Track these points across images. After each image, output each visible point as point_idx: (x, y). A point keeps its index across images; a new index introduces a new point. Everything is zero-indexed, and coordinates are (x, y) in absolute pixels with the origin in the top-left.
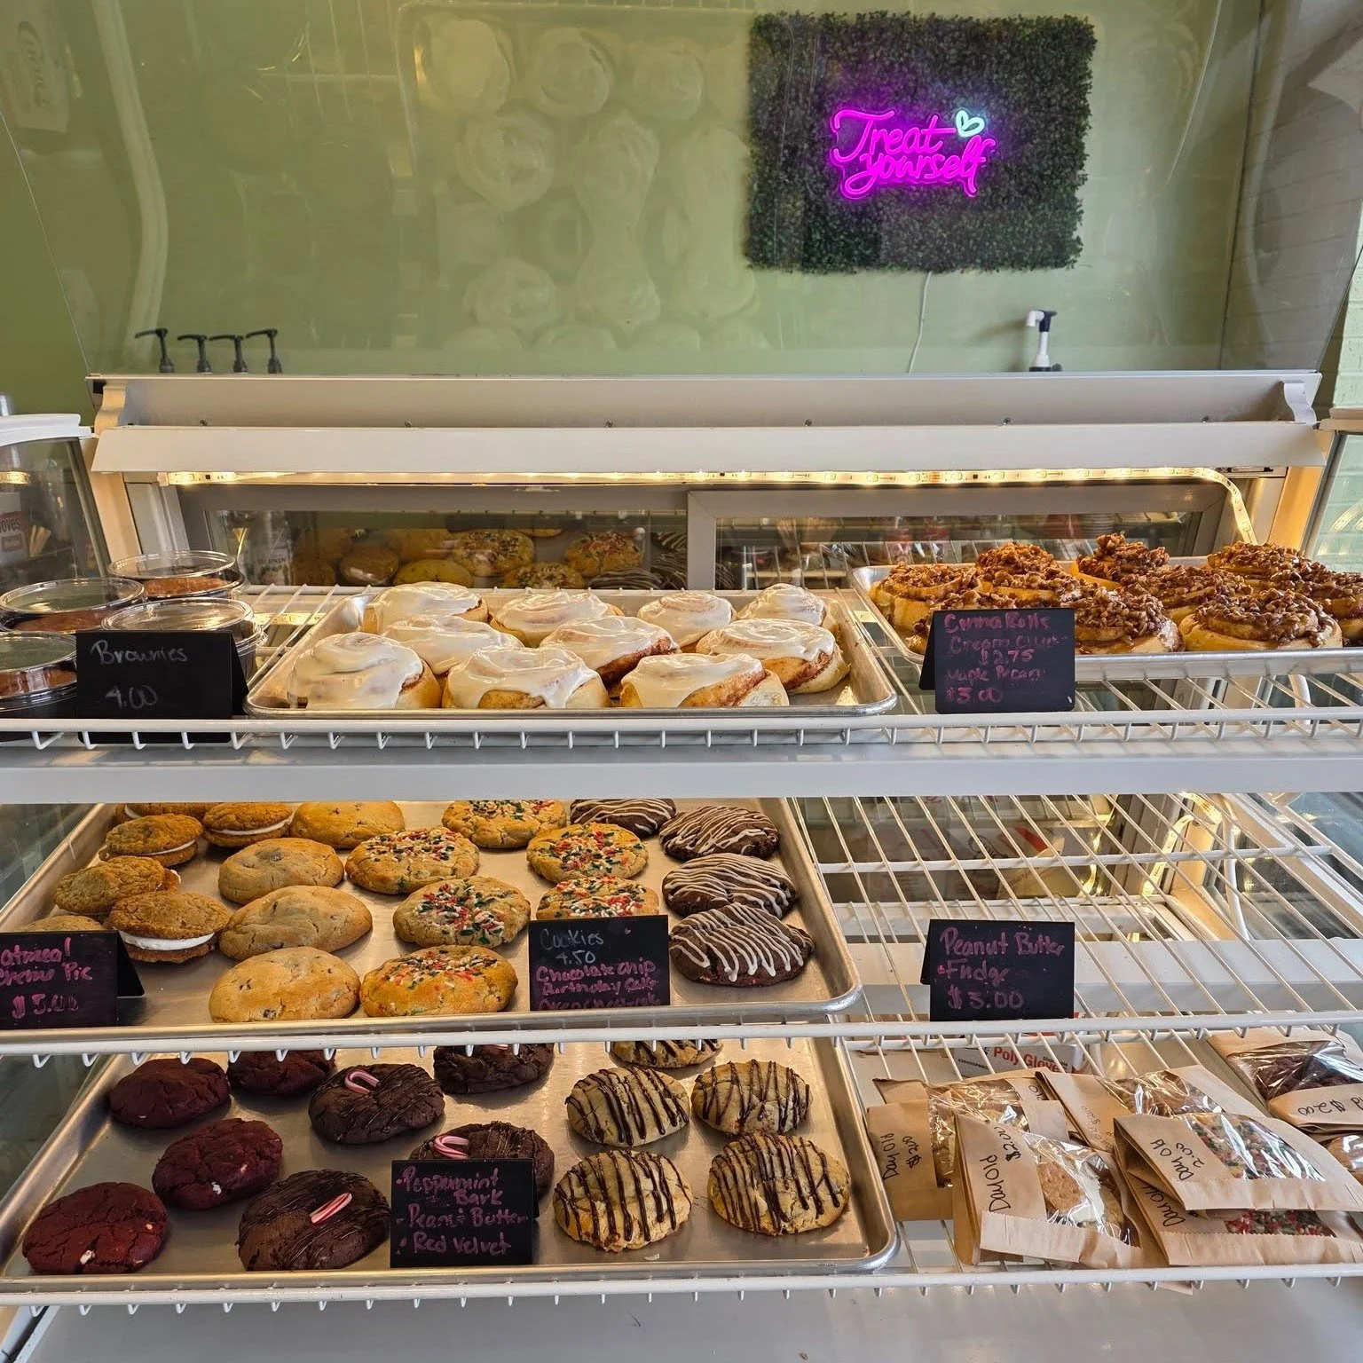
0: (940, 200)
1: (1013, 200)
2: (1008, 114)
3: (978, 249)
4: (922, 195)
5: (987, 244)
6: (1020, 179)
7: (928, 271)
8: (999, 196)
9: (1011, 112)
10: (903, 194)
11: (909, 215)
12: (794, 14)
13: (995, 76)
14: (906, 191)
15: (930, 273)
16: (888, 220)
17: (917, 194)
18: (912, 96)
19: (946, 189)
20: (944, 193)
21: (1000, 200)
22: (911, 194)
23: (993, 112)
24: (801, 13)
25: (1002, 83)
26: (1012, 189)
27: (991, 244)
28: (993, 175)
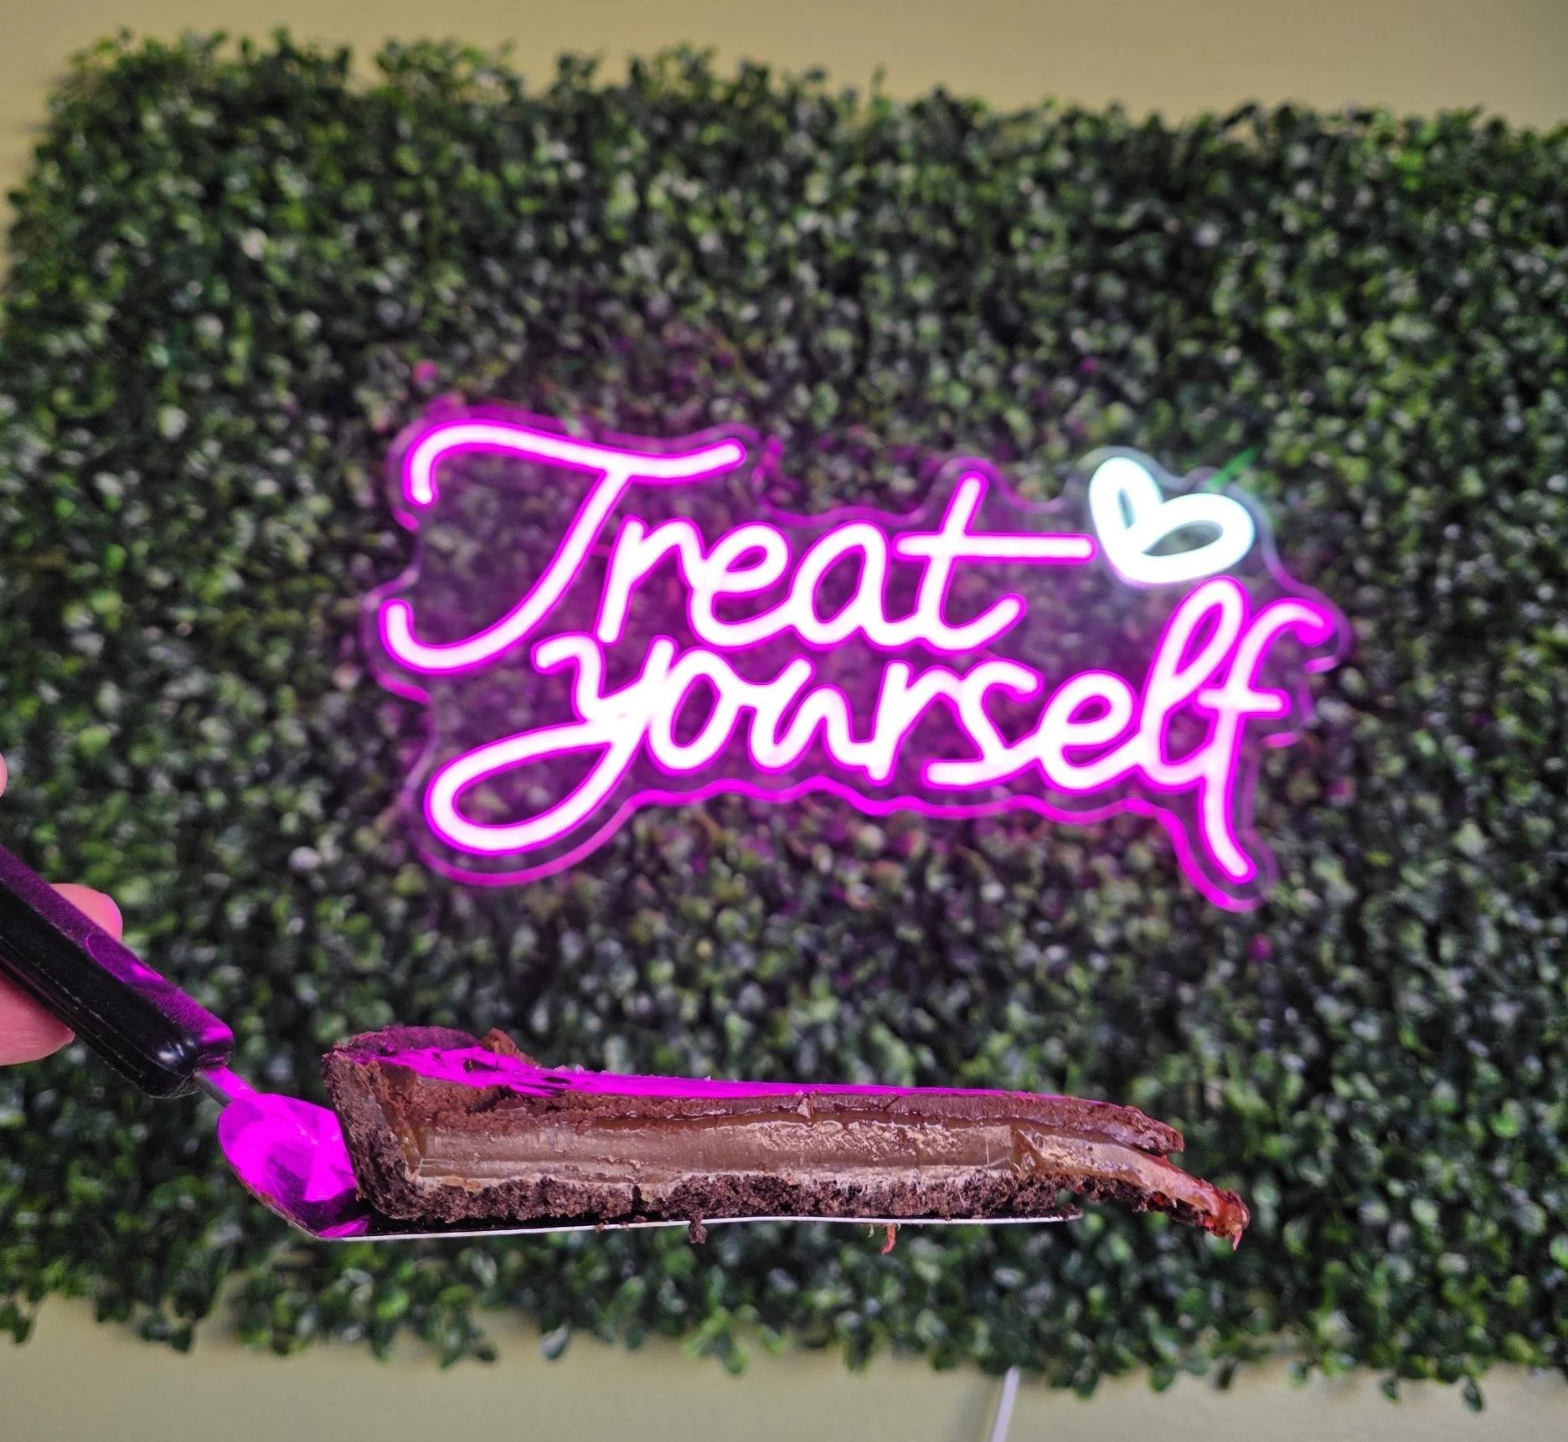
0: (1034, 913)
1: (1491, 941)
2: (1373, 488)
3: (1313, 1242)
4: (917, 879)
5: (1375, 1212)
6: (1515, 824)
7: (995, 1367)
8: (1404, 913)
9: (1395, 483)
10: (802, 865)
11: (846, 997)
12: (265, 45)
13: (1278, 318)
14: (824, 860)
15: (1013, 1377)
16: (708, 1019)
17: (895, 874)
18: (846, 390)
19: (1071, 858)
20: (1055, 875)
21: (1414, 937)
22: (853, 877)
23: (1292, 475)
24: (300, 40)
25: (1317, 341)
26: (1470, 875)
27: (1401, 1210)
28: (1344, 796)
